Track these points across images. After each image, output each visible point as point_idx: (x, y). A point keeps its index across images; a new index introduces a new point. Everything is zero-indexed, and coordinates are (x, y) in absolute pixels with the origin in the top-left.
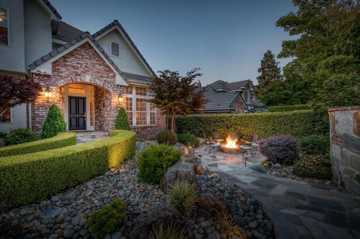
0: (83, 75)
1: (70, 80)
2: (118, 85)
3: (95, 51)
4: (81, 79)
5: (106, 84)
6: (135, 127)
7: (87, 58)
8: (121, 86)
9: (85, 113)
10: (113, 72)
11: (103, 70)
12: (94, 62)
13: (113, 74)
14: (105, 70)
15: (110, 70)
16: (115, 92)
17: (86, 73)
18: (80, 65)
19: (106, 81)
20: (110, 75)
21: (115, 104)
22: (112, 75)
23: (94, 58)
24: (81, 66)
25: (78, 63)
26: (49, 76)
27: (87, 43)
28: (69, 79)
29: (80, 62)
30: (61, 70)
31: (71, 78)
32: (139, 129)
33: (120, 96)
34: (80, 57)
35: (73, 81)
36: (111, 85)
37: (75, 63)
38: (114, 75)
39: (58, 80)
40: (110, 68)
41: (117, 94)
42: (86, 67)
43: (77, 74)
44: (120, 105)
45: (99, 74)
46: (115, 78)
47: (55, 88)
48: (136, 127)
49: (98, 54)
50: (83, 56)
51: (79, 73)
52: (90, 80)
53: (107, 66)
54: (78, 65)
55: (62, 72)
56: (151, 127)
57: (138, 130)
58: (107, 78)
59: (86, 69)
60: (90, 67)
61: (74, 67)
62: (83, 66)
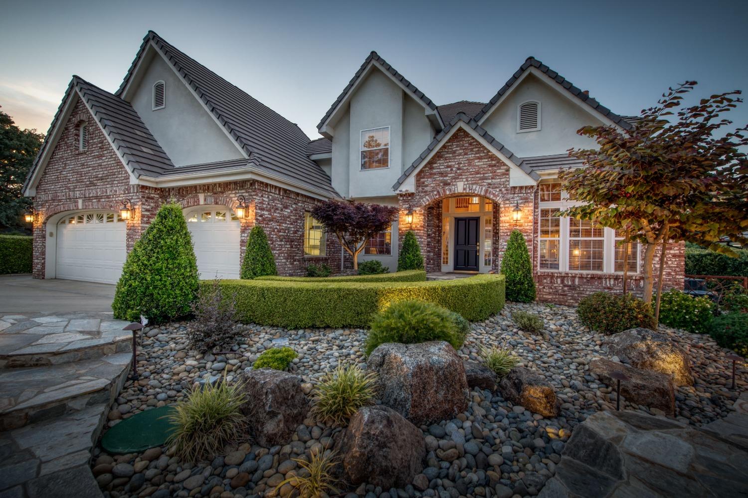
0: (454, 183)
1: (436, 195)
2: (515, 188)
3: (473, 138)
4: (450, 190)
5: (490, 189)
6: (563, 275)
7: (460, 155)
8: (521, 188)
10: (505, 165)
11: (485, 166)
12: (471, 156)
13: (505, 167)
14: (490, 166)
15: (500, 163)
16: (507, 202)
17: (458, 178)
18: (449, 169)
19: (490, 184)
20: (498, 171)
21: (507, 225)
22: (504, 171)
23: (472, 150)
24: (452, 170)
25: (448, 167)
26: (412, 195)
27: (460, 129)
28: (435, 193)
29: (450, 164)
30: (426, 183)
31: (438, 192)
32: (577, 280)
33: (517, 208)
34: (451, 155)
35: (439, 195)
36: (500, 190)
37: (443, 167)
38: (508, 170)
39: (422, 198)
40: (498, 160)
41: (511, 205)
42: (459, 169)
43: (446, 184)
44: (517, 227)
45: (479, 176)
46: (508, 174)
47: (419, 208)
48: (567, 274)
49: (477, 141)
50: (454, 152)
51: (449, 181)
52: (464, 189)
53: (493, 157)
54: (447, 169)
55: (427, 186)
56: (616, 278)
57: (573, 281)
58: (492, 178)
59: (458, 171)
60: (465, 168)
61: (442, 174)
62: (454, 169)
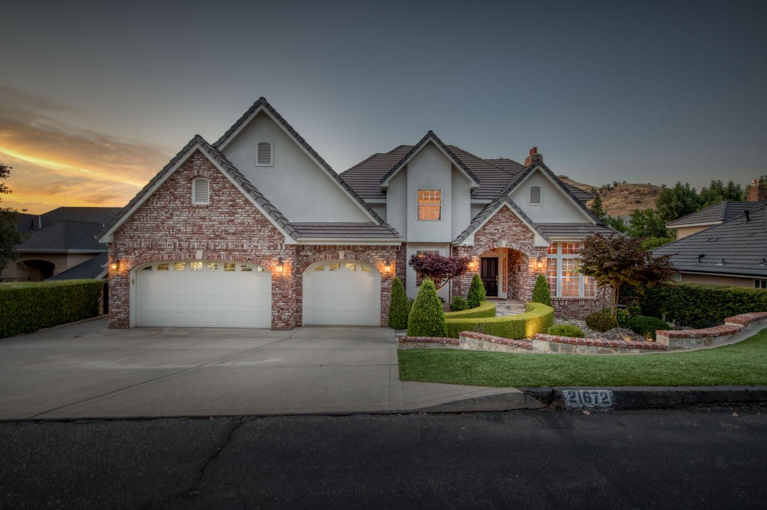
0: (500, 241)
1: (488, 248)
2: (537, 247)
3: (512, 212)
4: (497, 245)
5: (522, 247)
6: (559, 299)
7: (503, 222)
8: (541, 247)
9: (497, 277)
10: (531, 232)
11: (519, 231)
12: (511, 224)
13: (531, 233)
14: (522, 231)
15: (528, 230)
16: (533, 255)
17: (502, 238)
18: (496, 231)
19: (522, 243)
20: (527, 235)
21: (533, 270)
22: (530, 236)
23: (511, 220)
24: (498, 232)
25: (496, 229)
26: (470, 247)
27: (505, 206)
28: (487, 246)
29: (497, 227)
30: (481, 239)
31: (489, 246)
32: (566, 302)
33: (539, 260)
34: (497, 222)
35: (490, 248)
36: (529, 248)
37: (492, 229)
38: (533, 235)
39: (477, 249)
40: (527, 228)
41: (535, 258)
42: (503, 232)
43: (495, 241)
44: (539, 272)
45: (516, 237)
46: (533, 238)
47: (476, 257)
48: (562, 299)
49: (514, 215)
50: (500, 220)
51: (497, 239)
52: (507, 245)
53: (524, 226)
54: (495, 231)
55: (481, 241)
56: (586, 300)
57: (564, 303)
58: (524, 240)
59: (503, 233)
60: (507, 231)
61: (491, 234)
62: (500, 231)
